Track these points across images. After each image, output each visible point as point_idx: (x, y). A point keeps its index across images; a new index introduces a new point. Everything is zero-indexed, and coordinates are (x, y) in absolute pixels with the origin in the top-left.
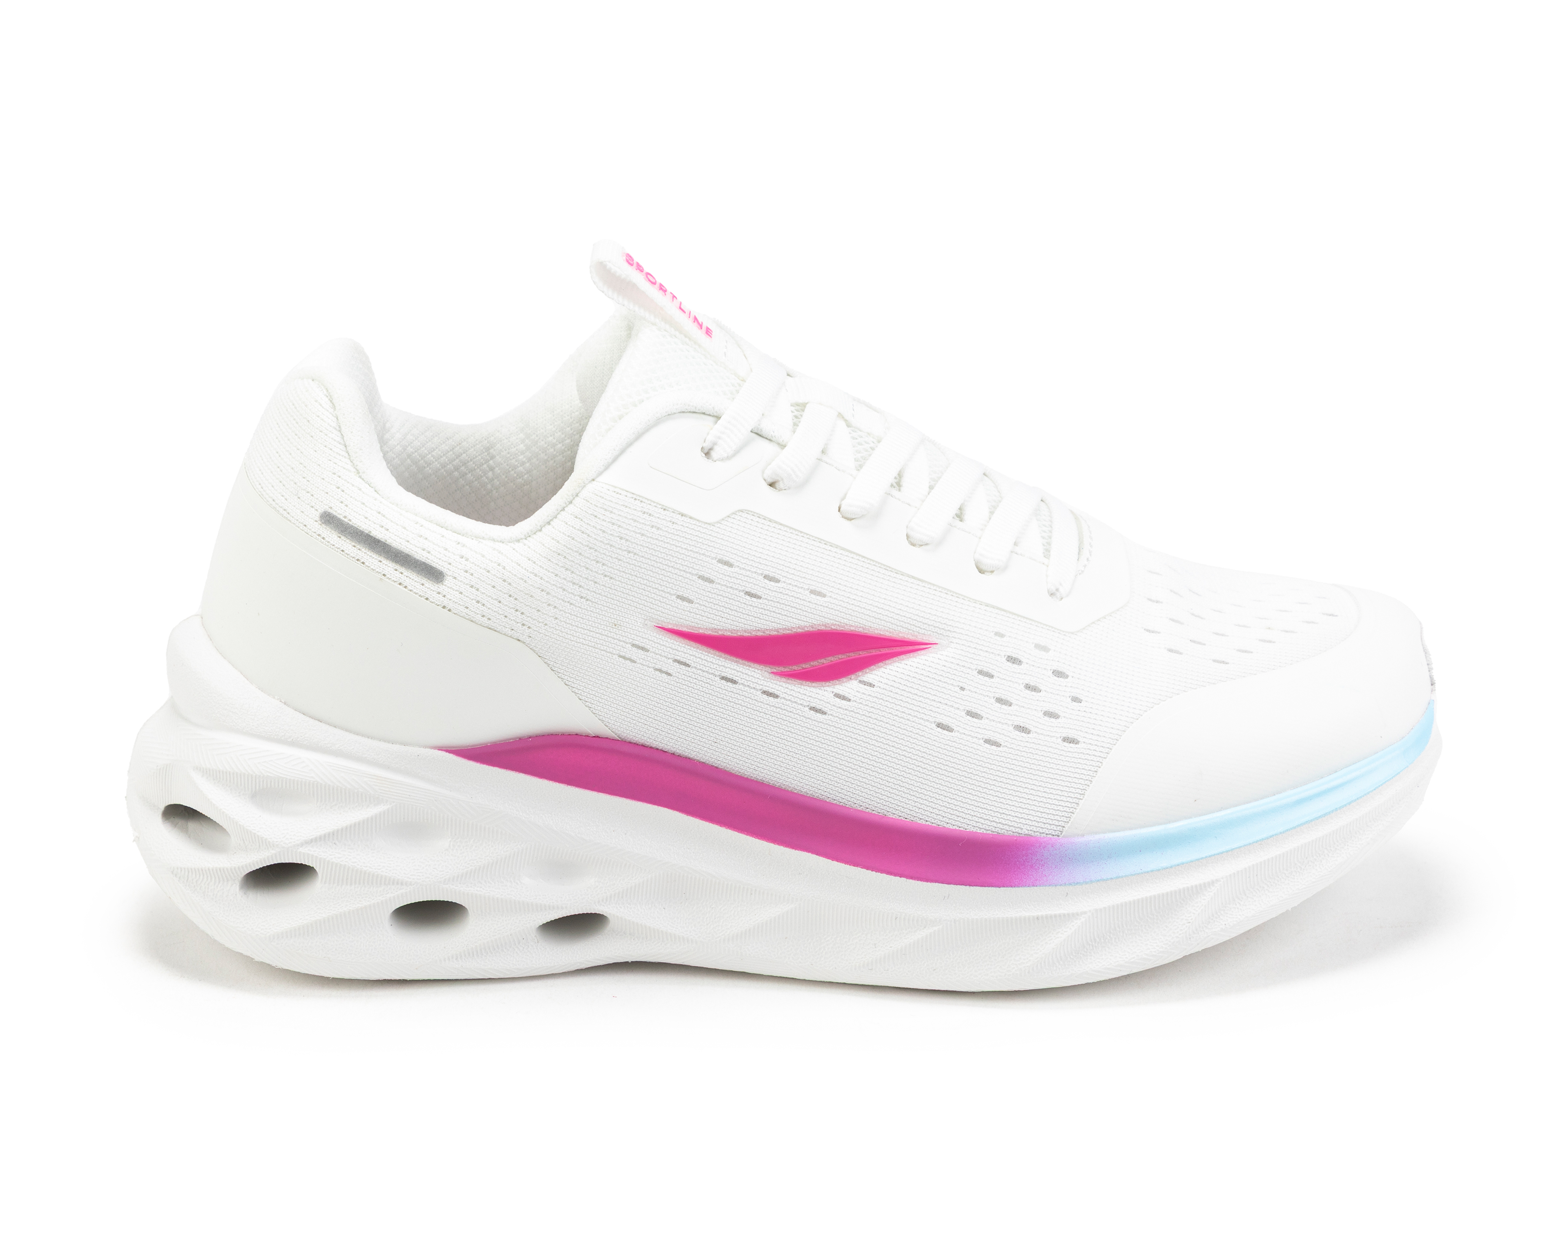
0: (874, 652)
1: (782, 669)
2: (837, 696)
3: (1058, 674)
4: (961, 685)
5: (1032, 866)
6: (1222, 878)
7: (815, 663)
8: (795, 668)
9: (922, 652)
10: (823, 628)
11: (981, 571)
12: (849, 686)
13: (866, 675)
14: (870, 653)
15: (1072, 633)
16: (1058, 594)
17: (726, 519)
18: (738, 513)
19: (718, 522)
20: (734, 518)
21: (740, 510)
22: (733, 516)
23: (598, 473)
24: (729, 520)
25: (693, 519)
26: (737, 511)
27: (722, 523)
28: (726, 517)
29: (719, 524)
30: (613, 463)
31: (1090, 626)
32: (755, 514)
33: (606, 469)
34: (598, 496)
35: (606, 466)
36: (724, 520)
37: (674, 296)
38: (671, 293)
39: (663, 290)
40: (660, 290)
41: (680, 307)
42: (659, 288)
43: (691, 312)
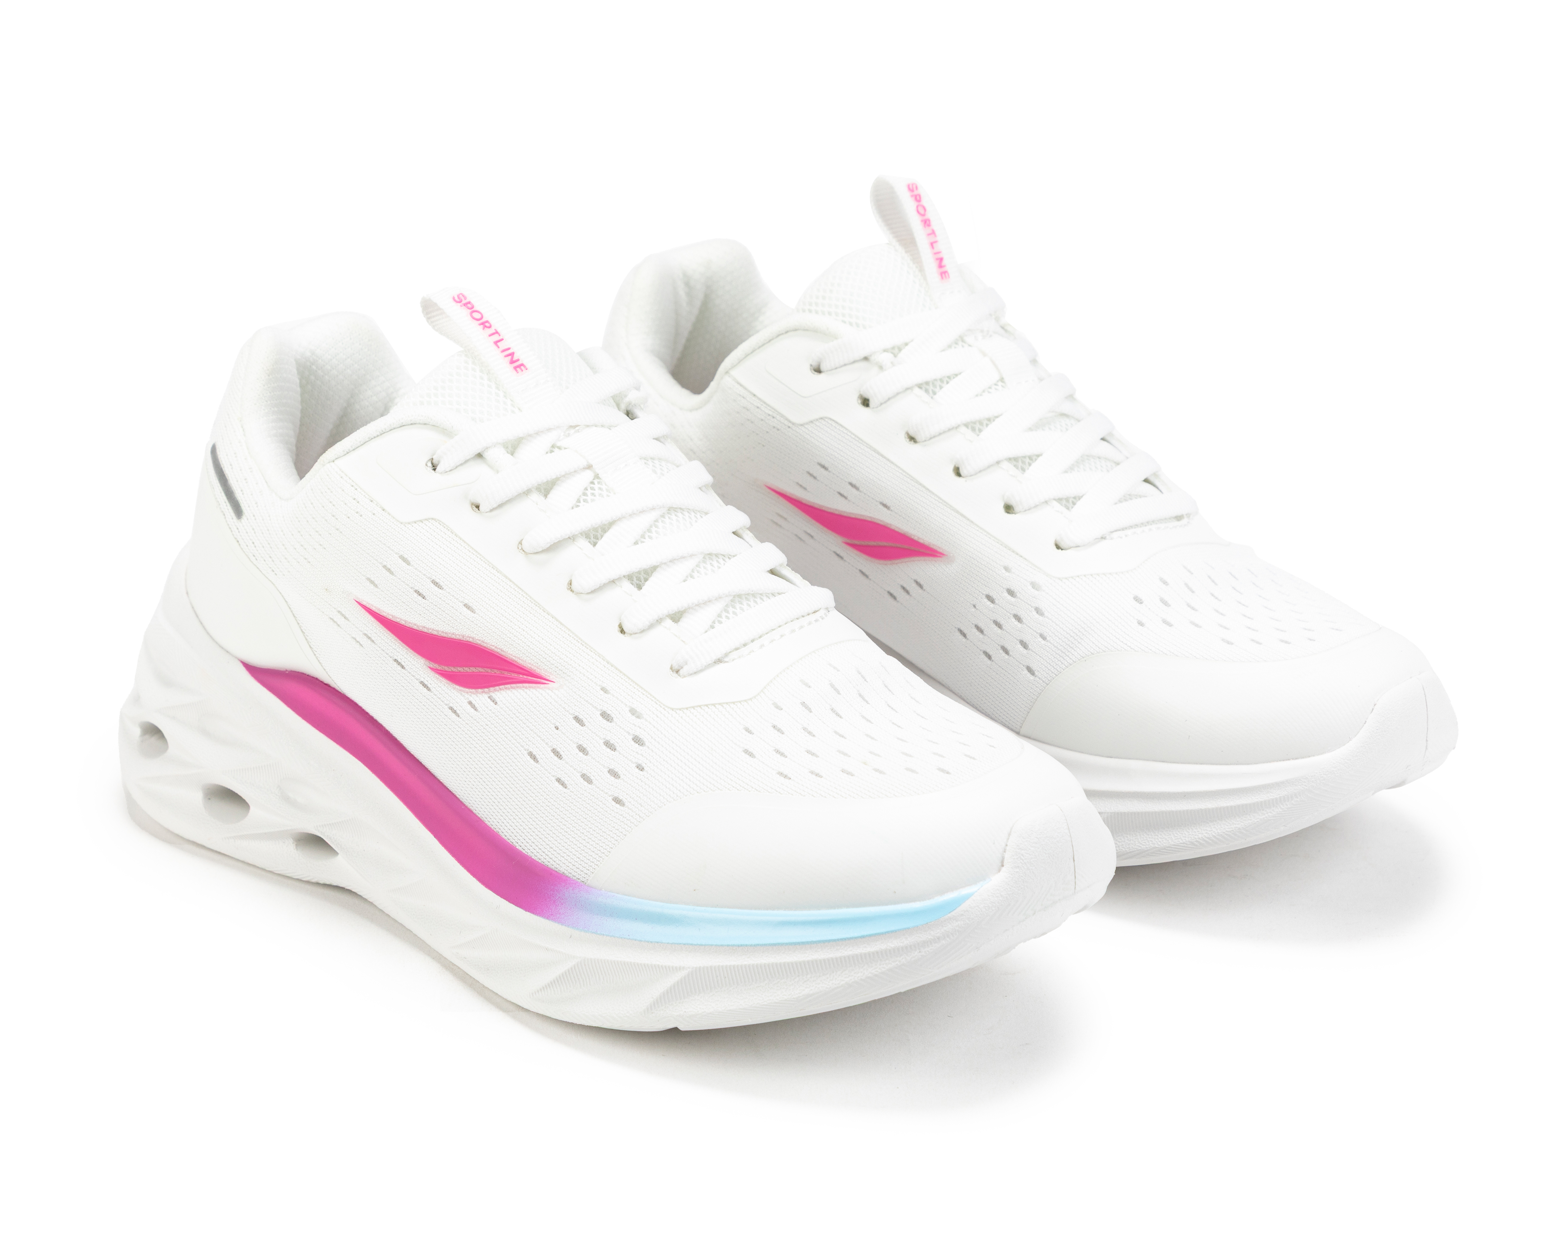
0: (507, 674)
1: (436, 666)
2: (470, 703)
3: (637, 740)
4: (558, 724)
5: (554, 902)
6: (689, 968)
7: (460, 669)
8: (446, 668)
9: (542, 686)
10: (471, 640)
11: (622, 631)
12: (480, 697)
13: (496, 693)
14: (503, 674)
15: (673, 709)
16: (681, 672)
17: (417, 523)
18: (430, 521)
19: (409, 523)
20: (425, 524)
21: (432, 519)
22: (424, 522)
23: (337, 457)
24: (420, 524)
25: (390, 515)
26: (429, 519)
27: (413, 525)
28: (418, 521)
29: (410, 525)
30: (352, 452)
31: (693, 707)
32: (444, 526)
33: (345, 455)
34: (328, 475)
35: (345, 453)
36: (415, 523)
37: (497, 332)
38: (495, 330)
39: (486, 326)
40: (482, 326)
41: (496, 343)
42: (482, 324)
43: (509, 349)
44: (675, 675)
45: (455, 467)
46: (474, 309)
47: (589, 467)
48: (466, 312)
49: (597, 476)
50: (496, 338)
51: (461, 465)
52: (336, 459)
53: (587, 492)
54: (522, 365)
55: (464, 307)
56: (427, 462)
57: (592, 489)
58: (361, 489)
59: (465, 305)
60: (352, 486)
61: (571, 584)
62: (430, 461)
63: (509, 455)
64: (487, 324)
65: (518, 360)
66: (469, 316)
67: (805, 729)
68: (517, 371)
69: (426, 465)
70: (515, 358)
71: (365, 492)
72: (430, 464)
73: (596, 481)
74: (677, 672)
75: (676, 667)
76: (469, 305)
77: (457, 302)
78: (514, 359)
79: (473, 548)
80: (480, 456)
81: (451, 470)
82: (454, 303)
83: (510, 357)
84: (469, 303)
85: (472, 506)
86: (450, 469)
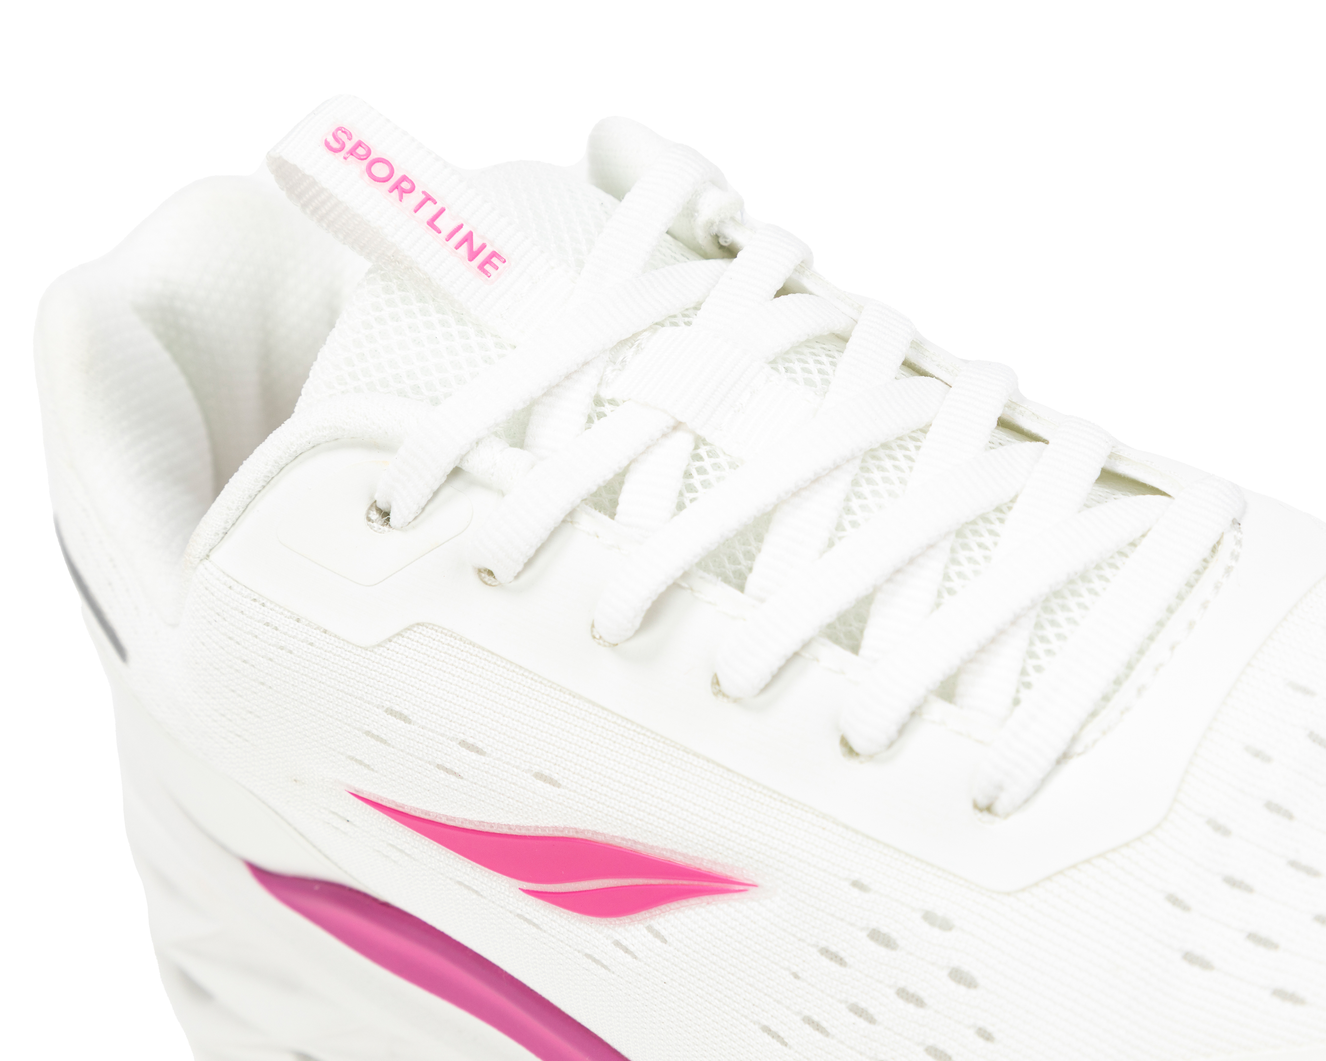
3: (960, 977)
11: (851, 752)
15: (1009, 894)
16: (999, 807)
17: (395, 640)
18: (415, 629)
19: (379, 645)
20: (408, 638)
21: (418, 624)
22: (406, 635)
23: (210, 548)
24: (400, 642)
25: (339, 638)
26: (413, 626)
27: (388, 646)
28: (394, 636)
29: (382, 649)
30: (232, 529)
31: (1049, 878)
32: (444, 631)
33: (223, 538)
34: (207, 589)
35: (221, 535)
36: (390, 641)
37: (428, 198)
38: (424, 192)
39: (404, 191)
40: (396, 192)
41: (431, 223)
42: (396, 186)
43: (461, 227)
44: (986, 816)
45: (419, 511)
46: (373, 156)
47: (677, 426)
48: (356, 168)
49: (699, 441)
50: (429, 210)
51: (430, 501)
52: (211, 550)
53: (691, 481)
54: (494, 254)
55: (351, 158)
56: (368, 513)
57: (701, 471)
58: (271, 602)
59: (352, 152)
60: (255, 600)
61: (718, 683)
62: (374, 509)
63: (516, 450)
64: (405, 185)
65: (483, 247)
66: (366, 176)
67: (1294, 864)
68: (486, 272)
69: (369, 519)
70: (476, 245)
71: (280, 607)
72: (374, 515)
73: (702, 451)
74: (989, 809)
75: (983, 802)
76: (361, 151)
77: (335, 151)
78: (476, 247)
79: (511, 663)
80: (456, 472)
81: (415, 518)
82: (330, 154)
83: (465, 245)
84: (360, 144)
85: (480, 576)
86: (412, 517)
